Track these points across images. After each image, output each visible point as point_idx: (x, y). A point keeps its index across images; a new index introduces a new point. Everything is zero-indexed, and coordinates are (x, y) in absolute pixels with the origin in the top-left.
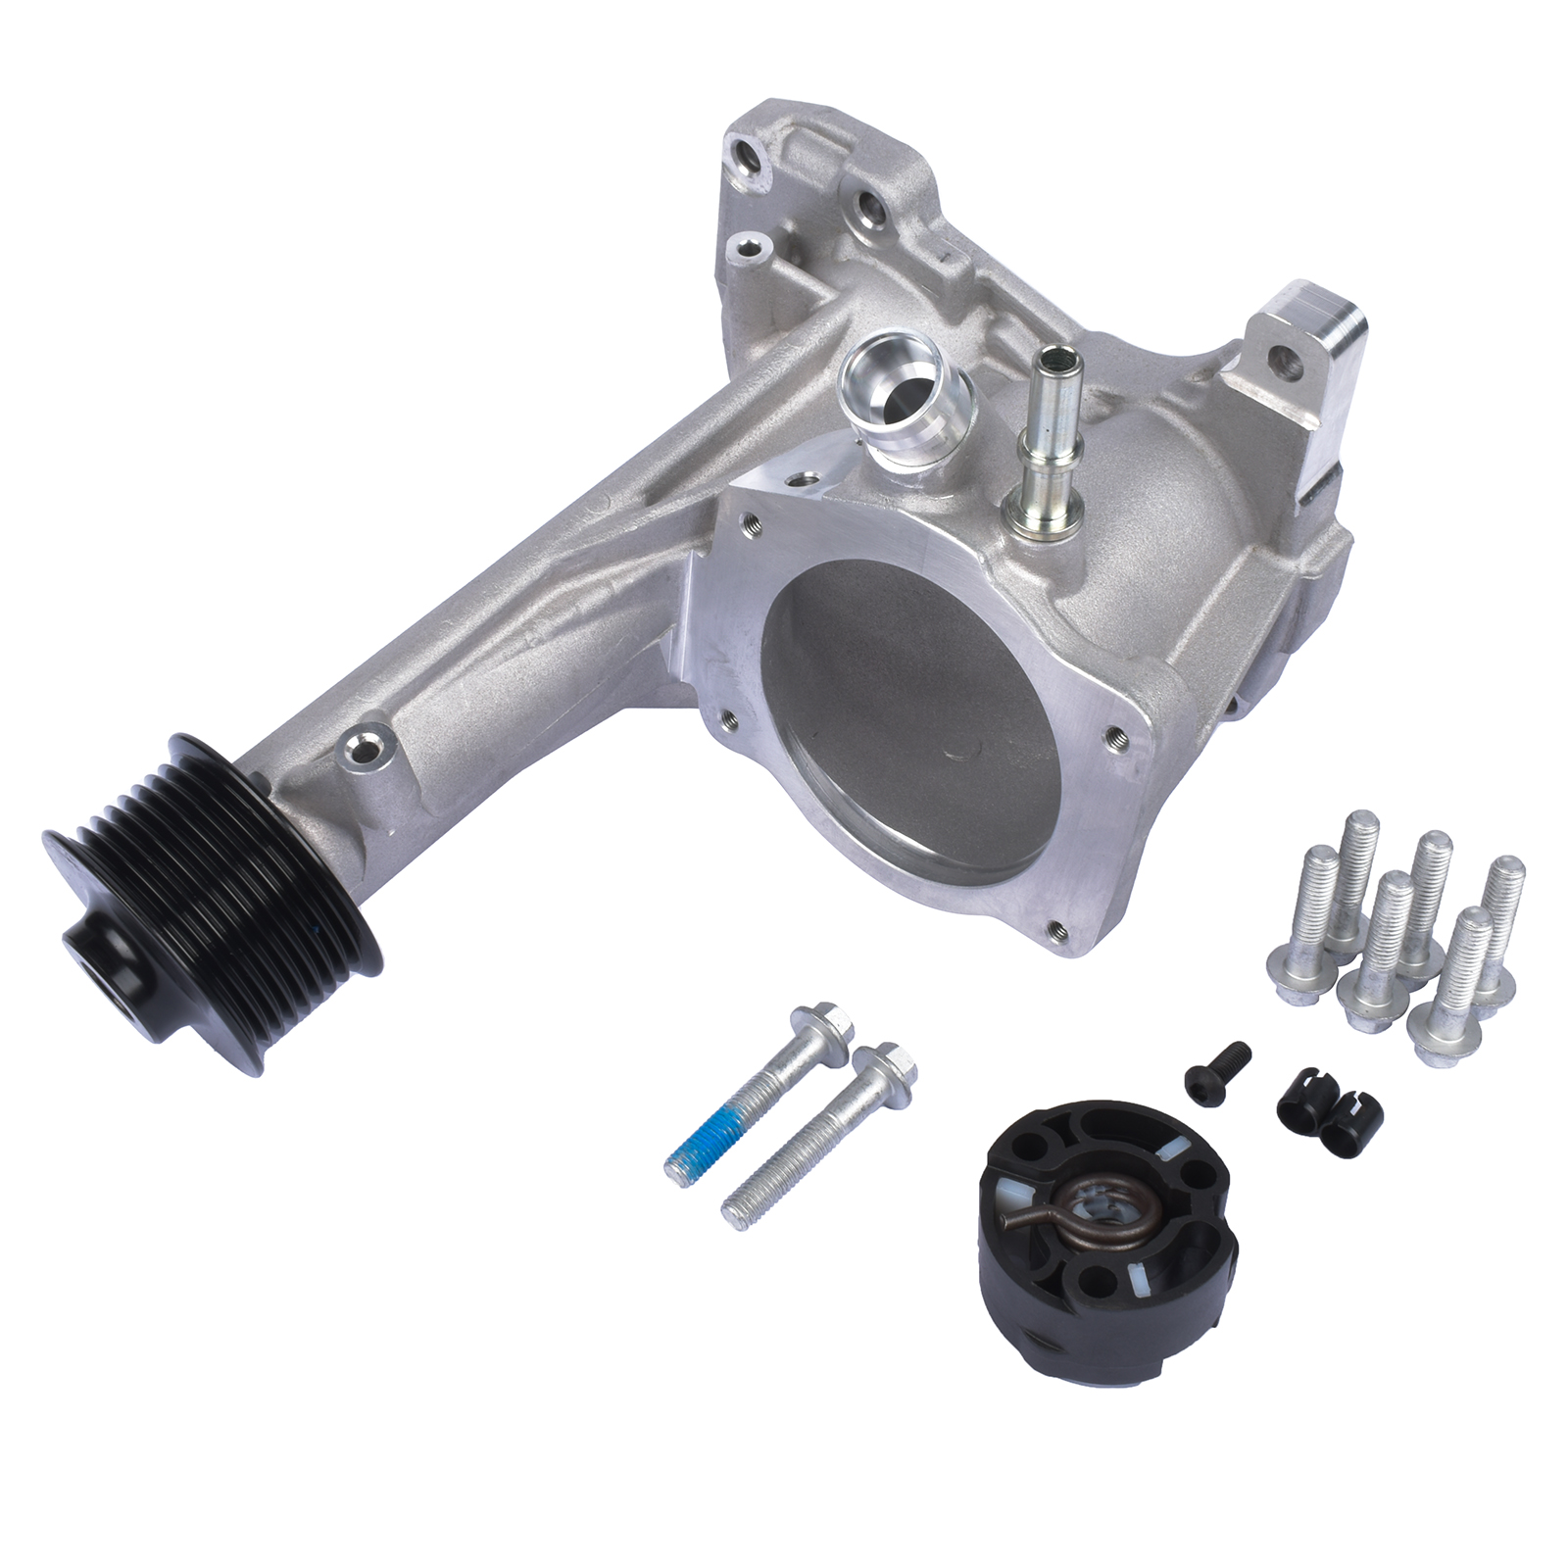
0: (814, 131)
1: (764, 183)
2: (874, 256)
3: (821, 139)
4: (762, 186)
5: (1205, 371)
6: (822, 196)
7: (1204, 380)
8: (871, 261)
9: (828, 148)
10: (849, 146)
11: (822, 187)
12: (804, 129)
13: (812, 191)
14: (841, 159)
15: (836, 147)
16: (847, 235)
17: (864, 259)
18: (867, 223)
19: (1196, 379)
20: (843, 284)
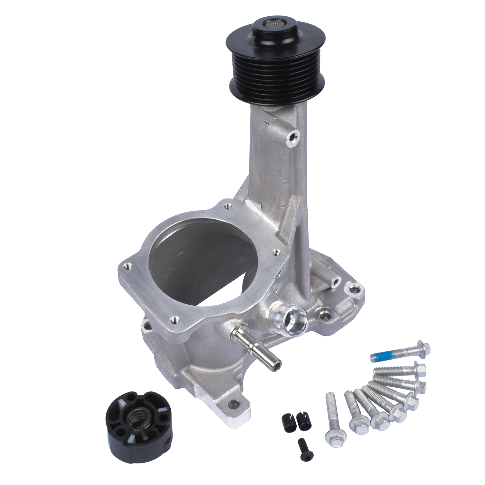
0: (351, 312)
1: (346, 290)
2: (314, 309)
3: (348, 313)
4: (346, 289)
5: (240, 379)
6: (335, 305)
7: (238, 378)
8: (313, 307)
9: (345, 313)
10: (343, 319)
11: (338, 306)
12: (353, 309)
13: (338, 303)
14: (341, 315)
15: (344, 316)
16: (322, 305)
17: (314, 305)
18: (322, 313)
19: (240, 376)
20: (312, 297)
